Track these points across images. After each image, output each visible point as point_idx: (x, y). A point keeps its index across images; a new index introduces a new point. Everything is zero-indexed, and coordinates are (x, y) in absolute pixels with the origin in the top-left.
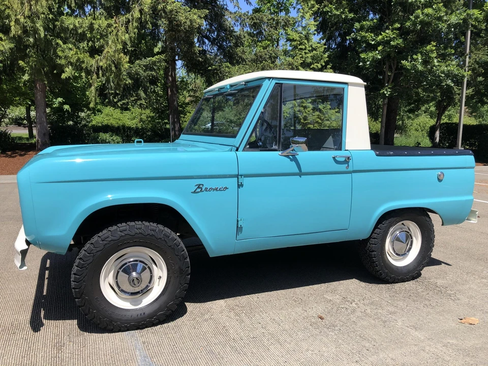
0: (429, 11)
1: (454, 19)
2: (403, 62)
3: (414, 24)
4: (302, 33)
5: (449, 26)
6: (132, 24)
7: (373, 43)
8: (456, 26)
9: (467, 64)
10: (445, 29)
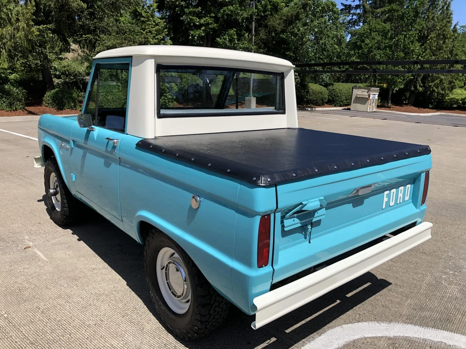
0: (231, 8)
1: (245, 15)
2: (218, 39)
3: (223, 15)
4: (149, 13)
5: (243, 19)
6: (31, 3)
7: (198, 24)
8: (247, 19)
9: (253, 41)
10: (240, 20)
